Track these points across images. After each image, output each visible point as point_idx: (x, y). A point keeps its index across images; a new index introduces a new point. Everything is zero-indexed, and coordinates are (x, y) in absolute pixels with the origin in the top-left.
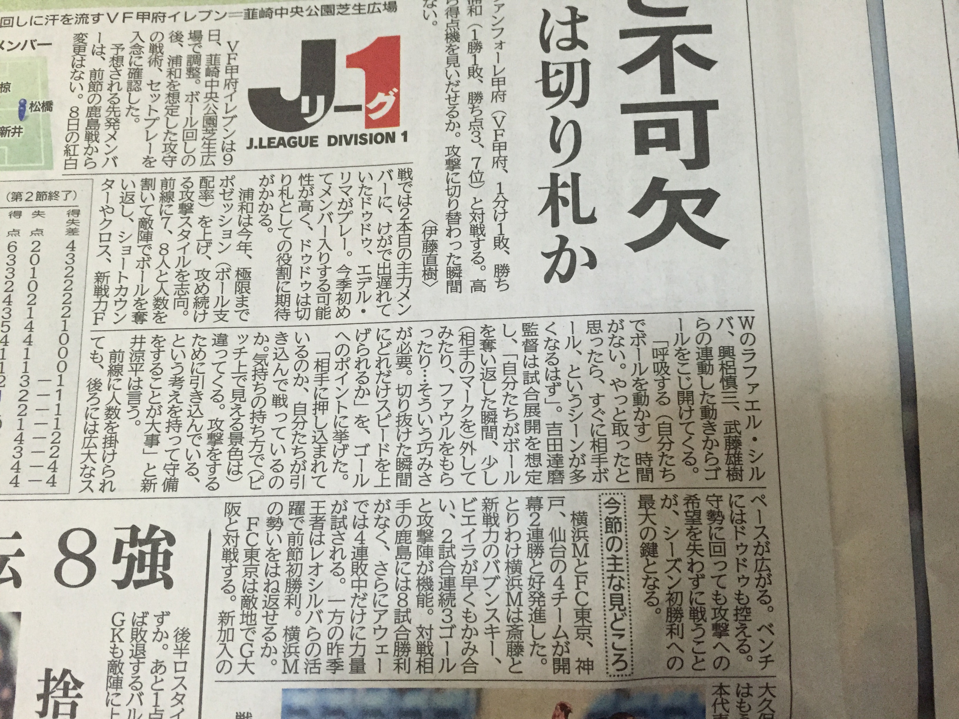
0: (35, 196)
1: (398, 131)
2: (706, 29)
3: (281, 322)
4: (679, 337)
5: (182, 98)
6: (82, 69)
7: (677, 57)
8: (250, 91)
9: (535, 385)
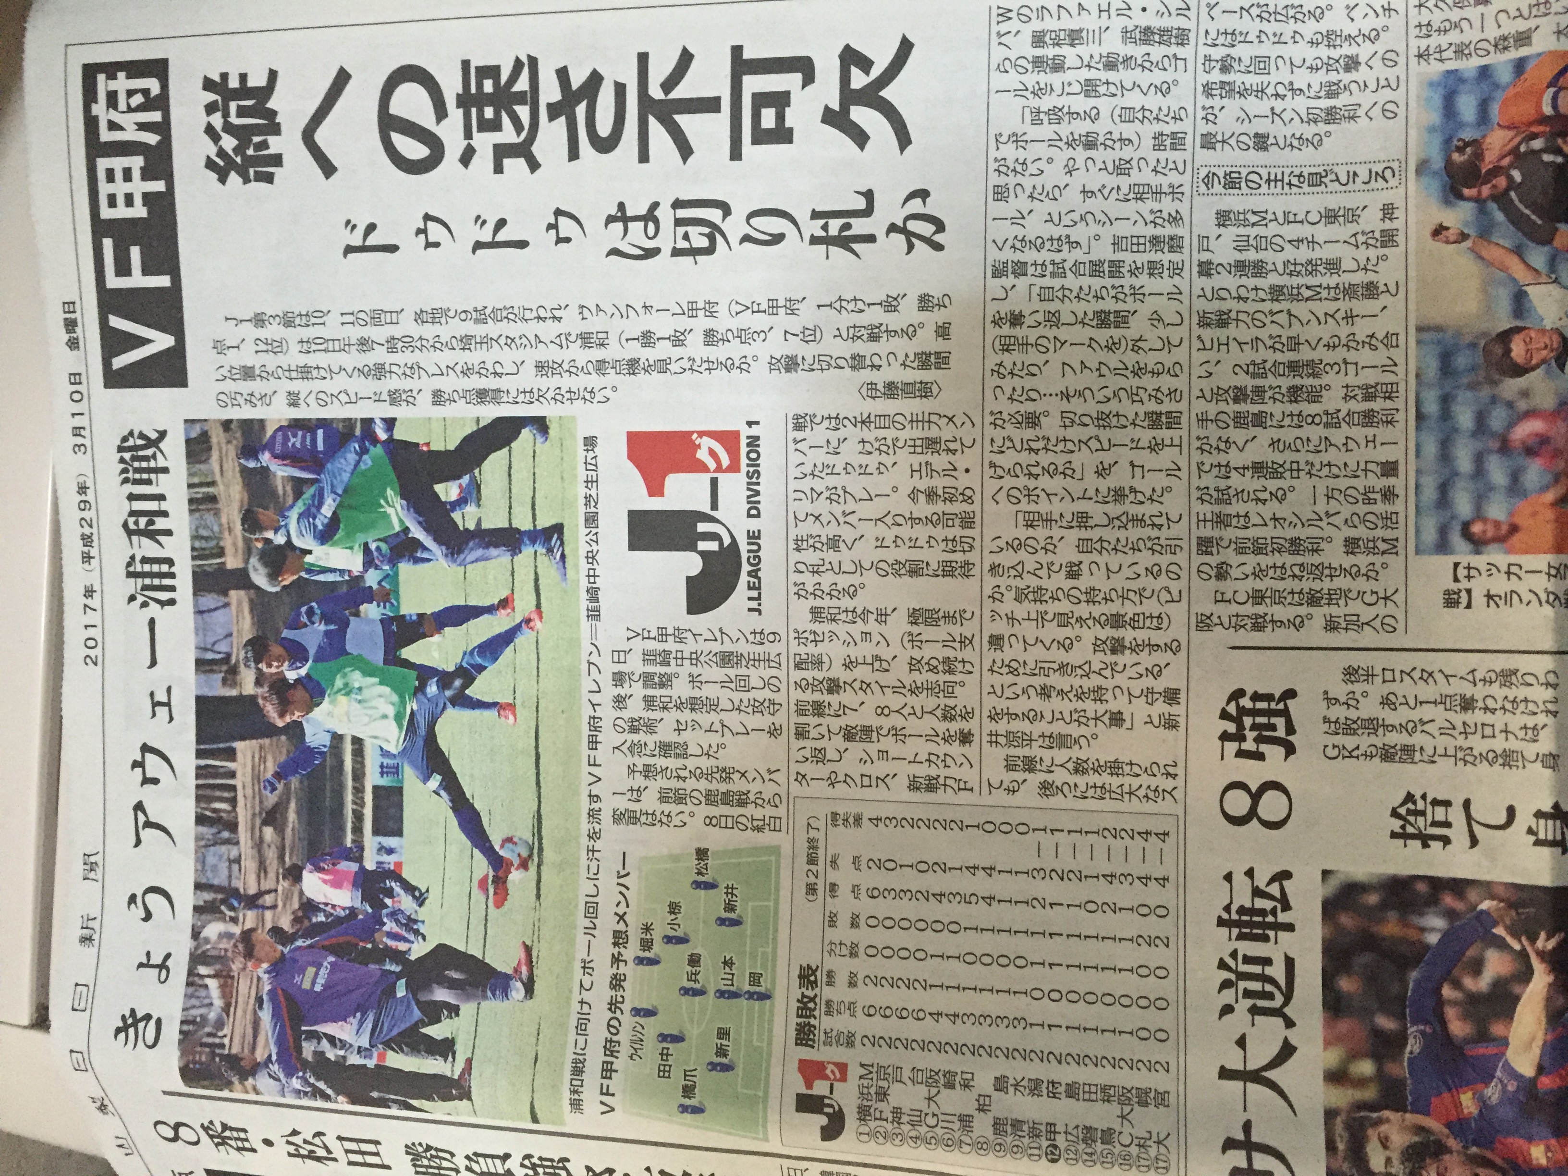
0: (812, 867)
1: (746, 432)
2: (643, 59)
3: (976, 571)
4: (1017, 94)
5: (696, 693)
6: (658, 813)
7: (675, 94)
8: (689, 612)
9: (1067, 265)
